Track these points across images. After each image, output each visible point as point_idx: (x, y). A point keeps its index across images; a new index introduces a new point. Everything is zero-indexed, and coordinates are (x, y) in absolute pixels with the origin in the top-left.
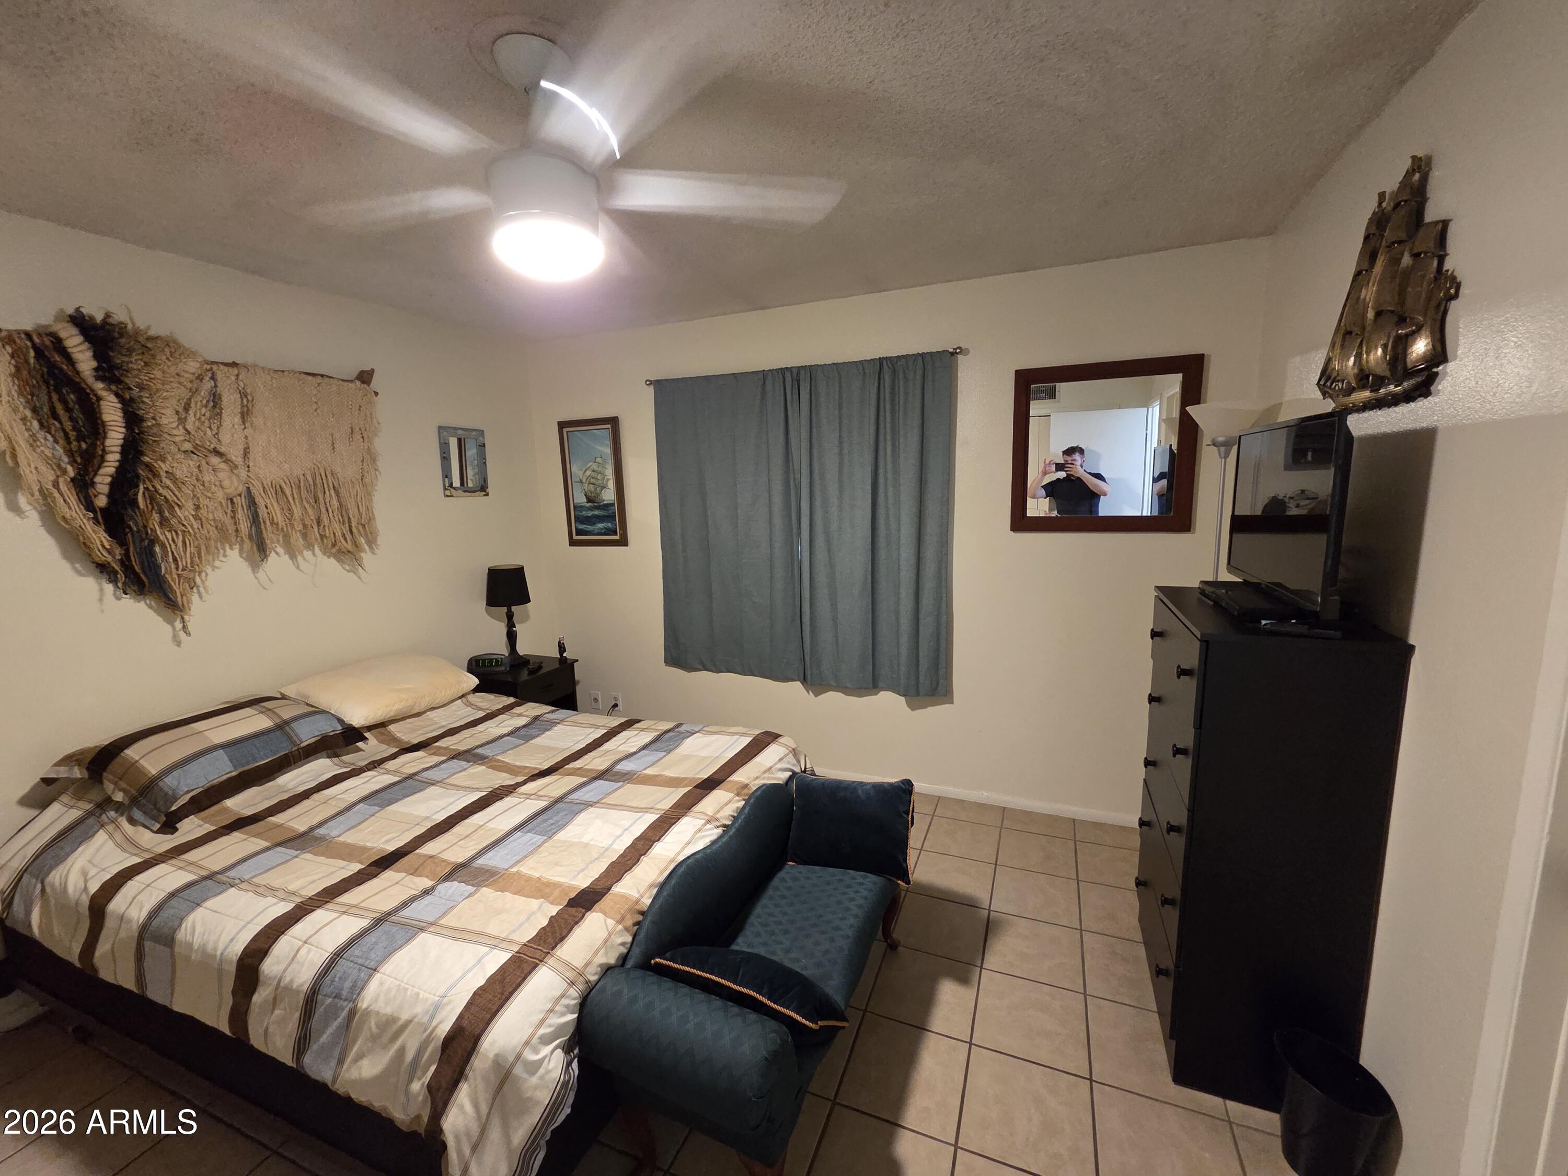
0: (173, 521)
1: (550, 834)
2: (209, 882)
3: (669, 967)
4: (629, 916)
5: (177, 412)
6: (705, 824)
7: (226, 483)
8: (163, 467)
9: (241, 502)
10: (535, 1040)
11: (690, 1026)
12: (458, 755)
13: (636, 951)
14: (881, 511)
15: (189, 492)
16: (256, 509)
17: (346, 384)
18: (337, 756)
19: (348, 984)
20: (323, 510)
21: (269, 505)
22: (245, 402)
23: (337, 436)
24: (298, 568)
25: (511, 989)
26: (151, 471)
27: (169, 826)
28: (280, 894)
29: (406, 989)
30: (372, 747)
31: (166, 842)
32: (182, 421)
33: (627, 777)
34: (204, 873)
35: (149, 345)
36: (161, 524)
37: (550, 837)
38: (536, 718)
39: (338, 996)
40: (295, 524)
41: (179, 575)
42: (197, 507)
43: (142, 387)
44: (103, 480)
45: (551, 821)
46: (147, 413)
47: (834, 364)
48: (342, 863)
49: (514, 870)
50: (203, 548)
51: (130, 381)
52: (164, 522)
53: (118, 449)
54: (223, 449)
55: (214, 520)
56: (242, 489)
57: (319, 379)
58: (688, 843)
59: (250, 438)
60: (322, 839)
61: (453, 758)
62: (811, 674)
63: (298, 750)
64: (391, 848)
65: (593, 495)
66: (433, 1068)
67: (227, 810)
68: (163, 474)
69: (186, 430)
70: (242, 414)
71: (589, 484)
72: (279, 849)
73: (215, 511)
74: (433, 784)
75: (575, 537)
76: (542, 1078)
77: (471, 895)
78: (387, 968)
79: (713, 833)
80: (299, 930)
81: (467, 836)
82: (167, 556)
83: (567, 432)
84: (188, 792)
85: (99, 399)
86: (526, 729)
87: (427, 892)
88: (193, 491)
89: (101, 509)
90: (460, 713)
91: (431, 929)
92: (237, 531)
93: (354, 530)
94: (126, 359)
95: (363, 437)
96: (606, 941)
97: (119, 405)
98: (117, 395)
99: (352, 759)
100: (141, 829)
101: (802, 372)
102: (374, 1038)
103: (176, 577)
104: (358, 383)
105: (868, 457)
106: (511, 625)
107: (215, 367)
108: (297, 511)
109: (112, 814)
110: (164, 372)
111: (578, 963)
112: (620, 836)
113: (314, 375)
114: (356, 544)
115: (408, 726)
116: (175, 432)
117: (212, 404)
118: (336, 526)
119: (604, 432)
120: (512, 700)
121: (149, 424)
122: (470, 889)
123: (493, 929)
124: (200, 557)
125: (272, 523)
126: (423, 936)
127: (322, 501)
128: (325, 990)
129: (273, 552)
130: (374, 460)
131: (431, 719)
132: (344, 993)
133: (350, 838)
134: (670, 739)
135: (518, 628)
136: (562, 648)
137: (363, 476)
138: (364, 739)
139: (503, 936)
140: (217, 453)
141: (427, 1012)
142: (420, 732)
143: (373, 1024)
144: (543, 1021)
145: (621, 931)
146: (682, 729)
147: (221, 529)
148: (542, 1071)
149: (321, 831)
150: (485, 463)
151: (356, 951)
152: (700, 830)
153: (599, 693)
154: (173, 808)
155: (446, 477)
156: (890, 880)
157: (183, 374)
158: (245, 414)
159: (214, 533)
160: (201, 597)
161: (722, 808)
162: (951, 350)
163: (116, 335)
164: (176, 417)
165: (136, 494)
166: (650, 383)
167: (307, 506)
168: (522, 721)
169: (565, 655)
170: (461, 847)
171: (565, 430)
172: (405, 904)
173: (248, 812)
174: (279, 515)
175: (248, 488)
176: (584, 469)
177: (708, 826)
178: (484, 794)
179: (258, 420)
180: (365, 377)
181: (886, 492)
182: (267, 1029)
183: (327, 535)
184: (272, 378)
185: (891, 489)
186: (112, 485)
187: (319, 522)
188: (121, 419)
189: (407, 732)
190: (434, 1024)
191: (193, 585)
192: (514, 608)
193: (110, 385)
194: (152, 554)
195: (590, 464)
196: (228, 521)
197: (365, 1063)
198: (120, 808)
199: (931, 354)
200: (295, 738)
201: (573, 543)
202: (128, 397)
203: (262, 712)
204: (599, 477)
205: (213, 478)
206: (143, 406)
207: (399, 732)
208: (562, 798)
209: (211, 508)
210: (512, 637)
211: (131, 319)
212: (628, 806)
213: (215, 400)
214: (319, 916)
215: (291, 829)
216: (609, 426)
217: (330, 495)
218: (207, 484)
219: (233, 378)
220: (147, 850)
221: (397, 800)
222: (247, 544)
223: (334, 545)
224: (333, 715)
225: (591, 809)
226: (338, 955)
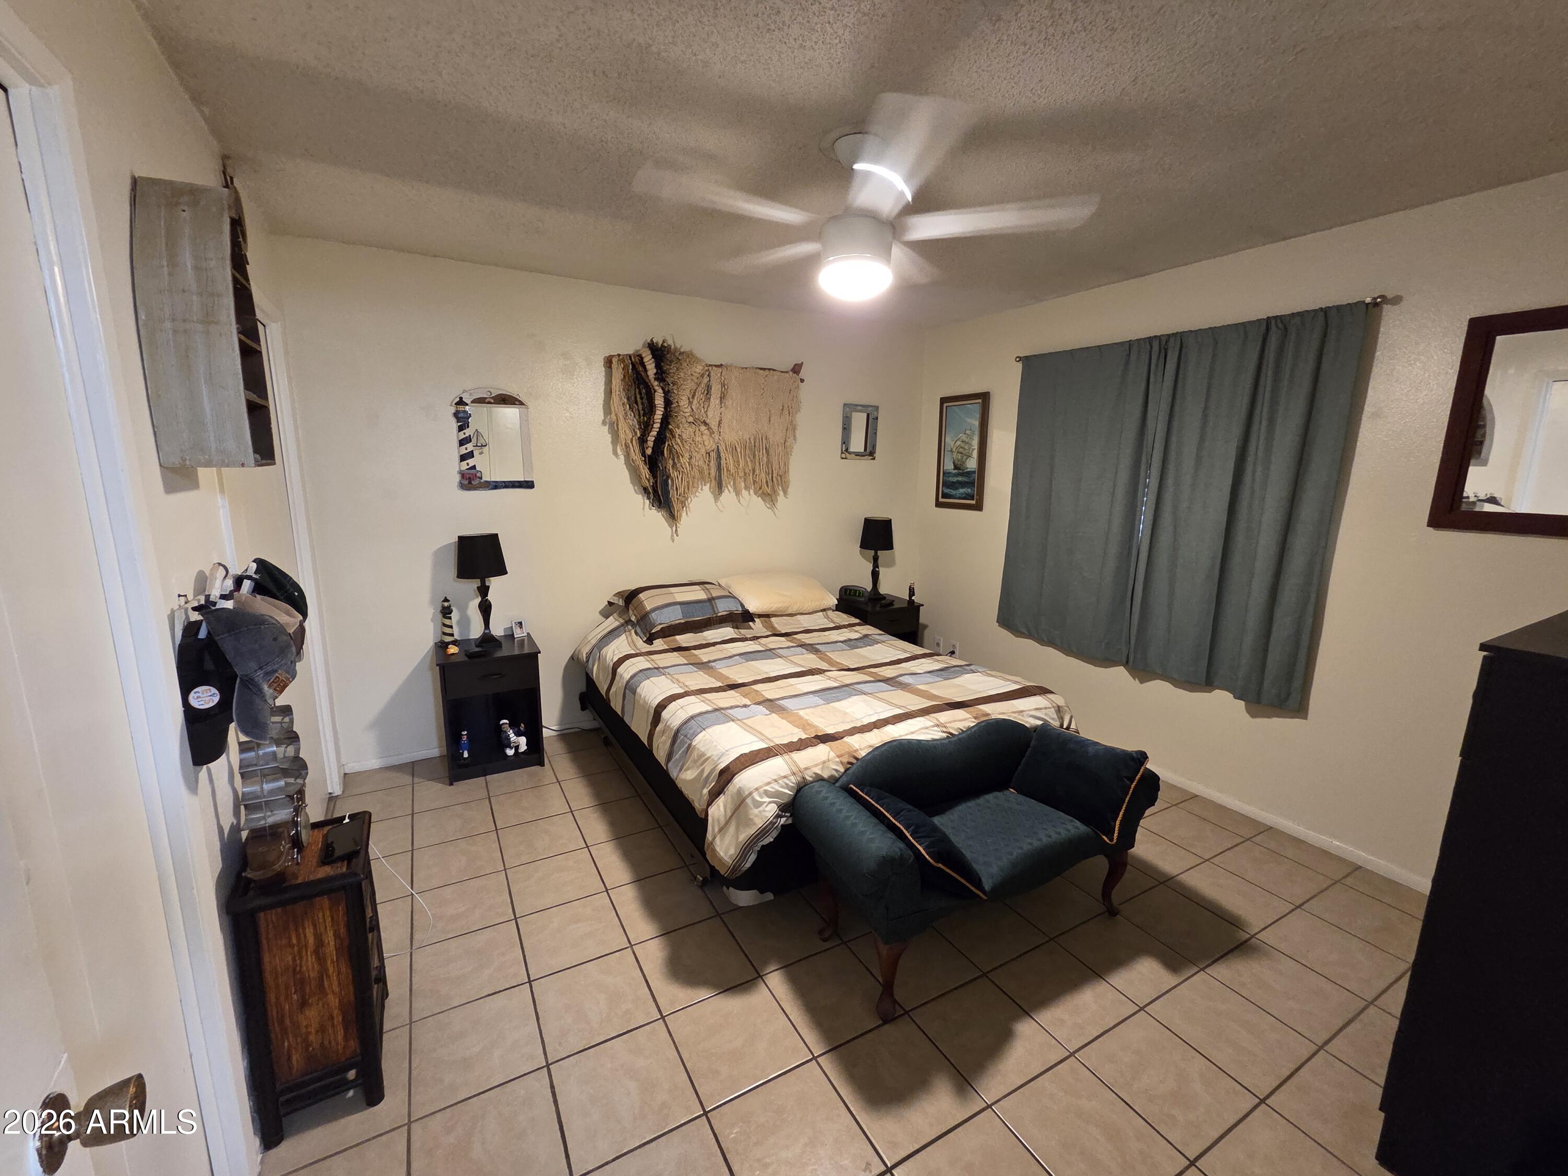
0: (678, 465)
1: (828, 701)
2: (656, 670)
3: (857, 792)
4: (847, 756)
5: (689, 399)
6: (933, 726)
7: (706, 443)
8: (678, 432)
9: (713, 455)
10: (761, 790)
11: (849, 823)
12: (803, 645)
13: (844, 779)
14: (1245, 493)
15: (688, 448)
16: (720, 461)
17: (783, 374)
18: (737, 628)
19: (691, 732)
20: (757, 464)
21: (727, 458)
22: (723, 390)
23: (773, 411)
24: (739, 502)
25: (758, 760)
26: (672, 434)
27: (650, 641)
28: (681, 685)
29: (713, 742)
30: (758, 626)
31: (647, 648)
32: (690, 403)
33: (904, 687)
34: (656, 666)
35: (680, 358)
36: (673, 467)
37: (828, 703)
38: (866, 636)
39: (686, 736)
40: (740, 471)
41: (678, 499)
42: (691, 458)
43: (674, 384)
44: (651, 439)
45: (834, 695)
46: (675, 399)
47: (1210, 328)
48: (713, 680)
49: (796, 712)
50: (691, 483)
51: (669, 380)
52: (674, 464)
53: (659, 421)
54: (708, 421)
55: (698, 466)
56: (714, 447)
57: (767, 372)
58: (913, 733)
59: (723, 414)
60: (712, 668)
61: (800, 646)
62: (1135, 657)
63: (716, 617)
64: (740, 681)
65: (959, 463)
66: (714, 783)
67: (676, 641)
68: (677, 436)
69: (692, 409)
70: (721, 398)
71: (958, 452)
72: (691, 666)
73: (699, 461)
74: (780, 657)
75: (941, 500)
76: (760, 812)
77: (766, 715)
78: (709, 730)
79: (936, 734)
80: (680, 701)
81: (782, 688)
82: (673, 486)
83: (947, 407)
84: (660, 624)
85: (655, 391)
86: (855, 641)
87: (745, 706)
88: (690, 447)
89: (649, 456)
90: (819, 620)
91: (738, 722)
92: (709, 474)
93: (774, 479)
94: (668, 367)
95: (789, 413)
96: (824, 762)
97: (663, 395)
98: (663, 389)
99: (745, 632)
100: (639, 638)
101: (1172, 340)
102: (695, 762)
103: (676, 499)
104: (791, 373)
105: (1236, 431)
106: (876, 565)
107: (710, 368)
108: (742, 463)
109: (630, 627)
110: (685, 374)
111: (802, 766)
112: (870, 715)
113: (764, 369)
114: (774, 491)
115: (785, 621)
116: (686, 410)
117: (706, 392)
118: (763, 475)
119: (975, 407)
120: (857, 621)
121: (675, 405)
122: (768, 712)
123: (766, 733)
124: (688, 489)
125: (727, 470)
126: (731, 723)
127: (757, 458)
128: (682, 732)
129: (727, 490)
130: (794, 429)
131: (799, 620)
132: (689, 736)
133: (725, 671)
134: (953, 672)
135: (882, 570)
136: (912, 592)
137: (786, 440)
138: (753, 621)
139: (770, 737)
140: (705, 423)
141: (717, 755)
142: (789, 627)
143: (696, 755)
144: (769, 783)
145: (837, 762)
146: (972, 667)
147: (701, 472)
148: (761, 809)
149: (713, 664)
150: (876, 433)
151: (699, 718)
152: (927, 728)
153: (942, 639)
154: (653, 631)
155: (844, 443)
156: (1096, 833)
157: (694, 374)
158: (722, 398)
159: (697, 475)
160: (687, 514)
161: (955, 721)
162: (1368, 300)
163: (666, 353)
164: (688, 401)
165: (664, 448)
166: (1020, 359)
167: (748, 460)
168: (856, 636)
169: (913, 598)
170: (775, 692)
171: (945, 405)
172: (731, 708)
173: (684, 645)
174: (732, 465)
175: (718, 446)
176: (956, 439)
177: (936, 728)
178: (805, 669)
179: (729, 402)
180: (797, 369)
181: (1254, 472)
182: (658, 746)
183: (757, 480)
184: (740, 373)
185: (1259, 469)
186: (655, 441)
187: (754, 471)
188: (662, 403)
189: (780, 624)
190: (719, 762)
191: (683, 504)
192: (879, 553)
193: (660, 382)
194: (667, 485)
195: (961, 435)
196: (706, 467)
197: (689, 772)
198: (633, 625)
199: (1339, 308)
200: (716, 609)
201: (939, 504)
202: (667, 389)
203: (703, 590)
204: (966, 447)
205: (700, 439)
206: (673, 395)
207: (776, 623)
208: (849, 685)
209: (697, 458)
210: (875, 575)
211: (674, 342)
212: (890, 702)
213: (709, 388)
214: (692, 699)
215: (700, 659)
216: (980, 401)
217: (763, 453)
218: (697, 443)
219: (719, 375)
220: (639, 649)
221: (757, 660)
222: (713, 482)
223: (760, 488)
224: (739, 601)
225: (864, 696)
226: (692, 717)
